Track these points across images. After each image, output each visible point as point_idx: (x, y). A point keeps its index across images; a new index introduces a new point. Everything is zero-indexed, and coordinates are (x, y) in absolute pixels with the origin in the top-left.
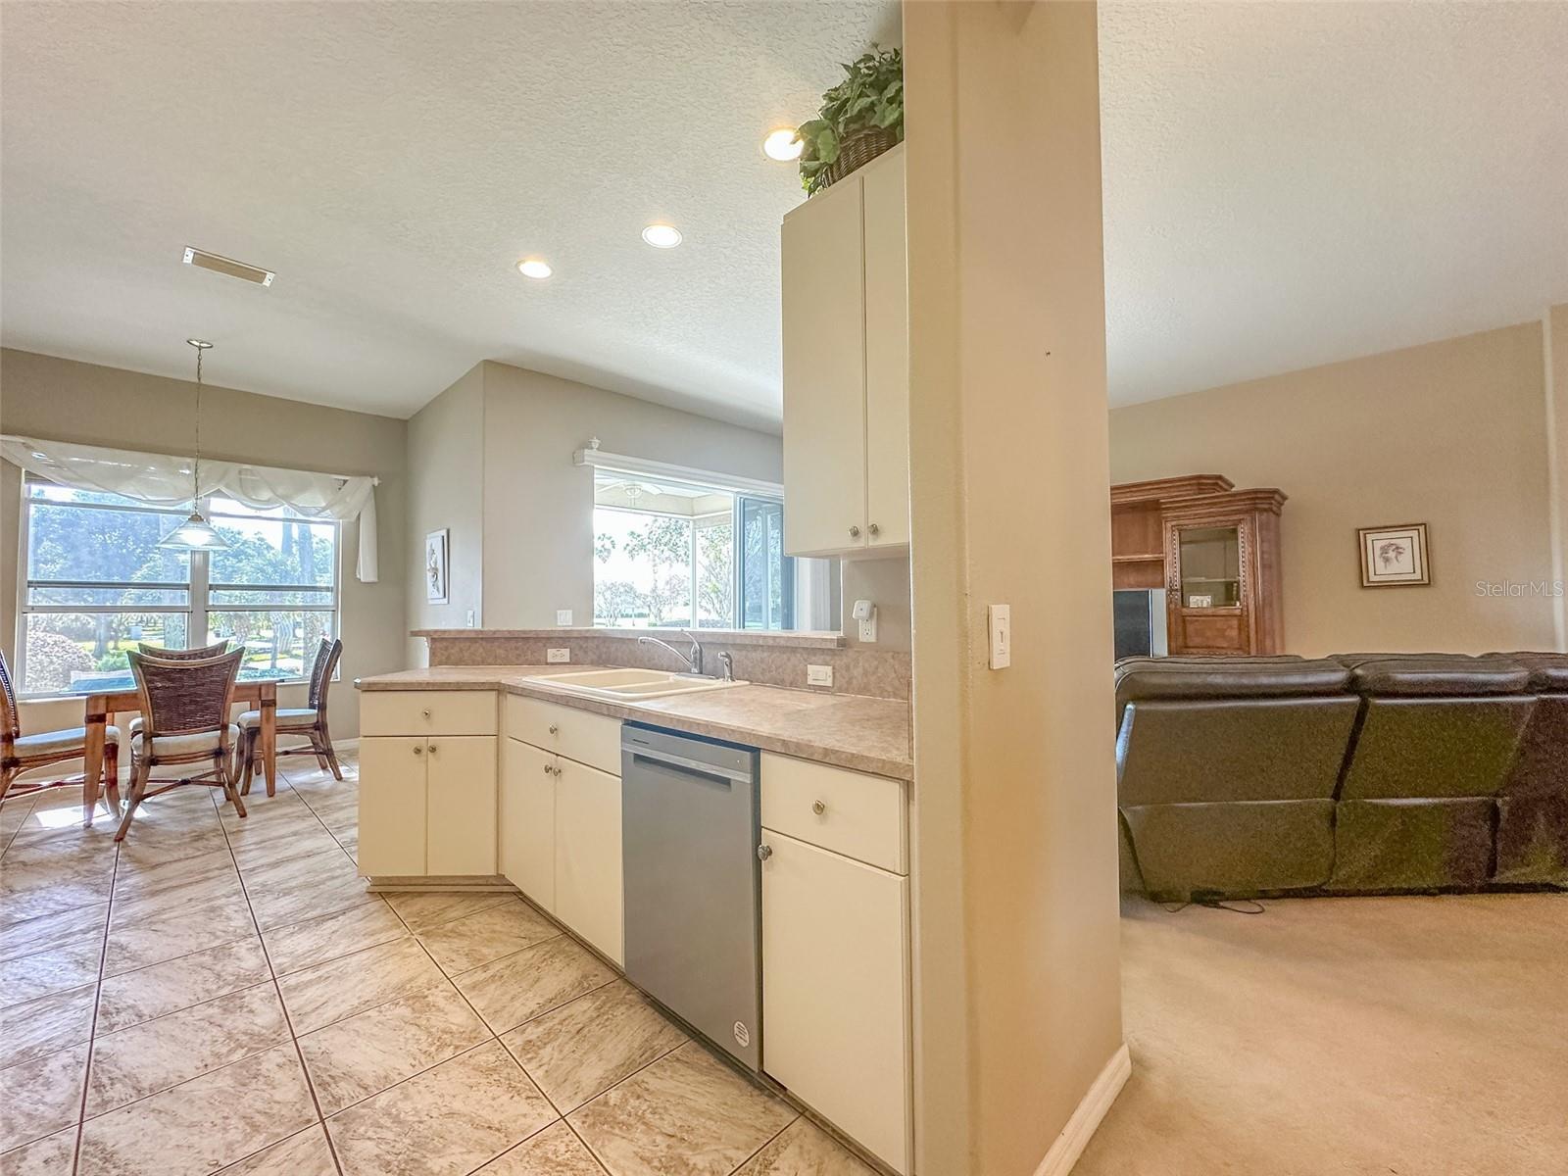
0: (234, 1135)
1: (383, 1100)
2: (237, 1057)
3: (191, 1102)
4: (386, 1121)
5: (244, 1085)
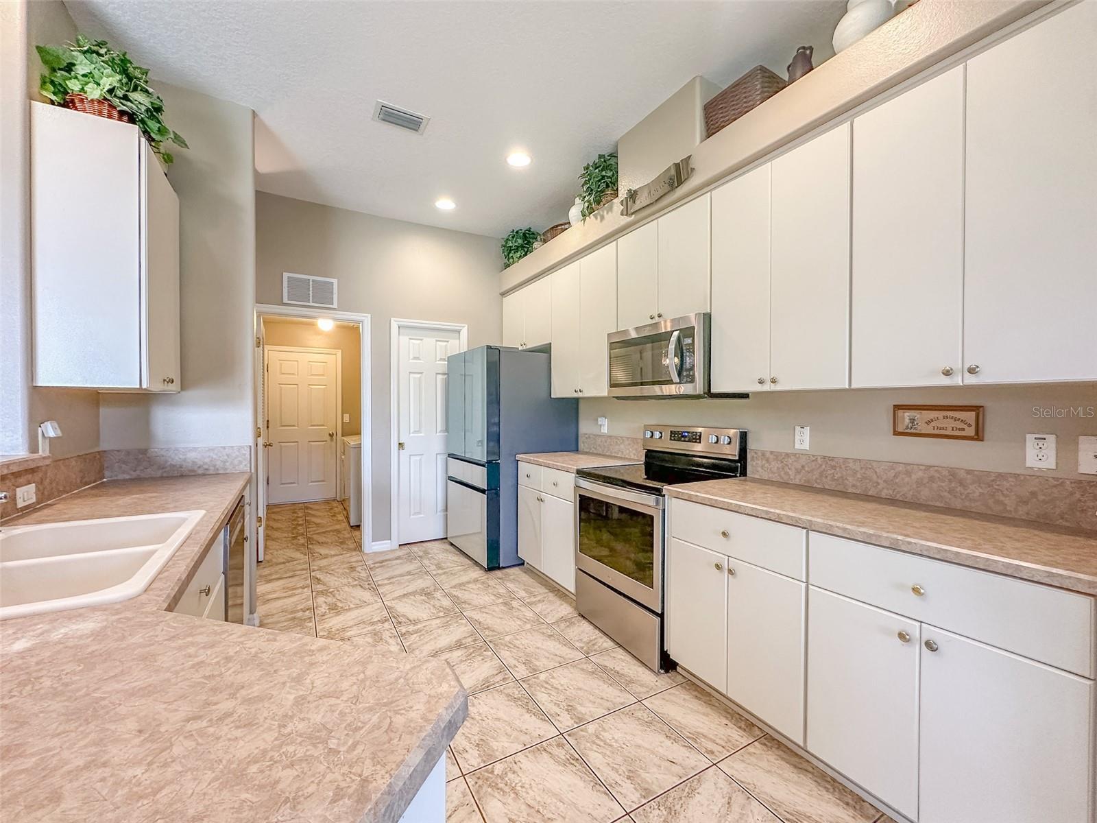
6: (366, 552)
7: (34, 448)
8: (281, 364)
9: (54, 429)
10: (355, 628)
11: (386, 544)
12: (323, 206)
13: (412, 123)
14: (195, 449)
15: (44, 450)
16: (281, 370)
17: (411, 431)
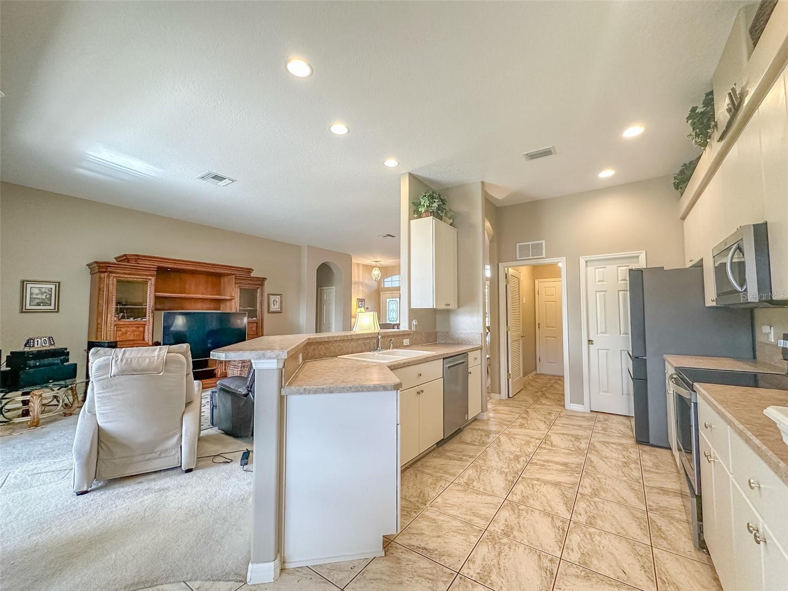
0: (538, 487)
1: (506, 470)
2: (523, 507)
3: (541, 503)
4: (511, 467)
5: (527, 496)
6: (566, 408)
7: (410, 327)
8: (545, 289)
9: (415, 322)
10: (522, 436)
11: (580, 407)
12: (538, 201)
13: (547, 153)
14: (462, 333)
15: (413, 329)
16: (545, 293)
17: (599, 332)
